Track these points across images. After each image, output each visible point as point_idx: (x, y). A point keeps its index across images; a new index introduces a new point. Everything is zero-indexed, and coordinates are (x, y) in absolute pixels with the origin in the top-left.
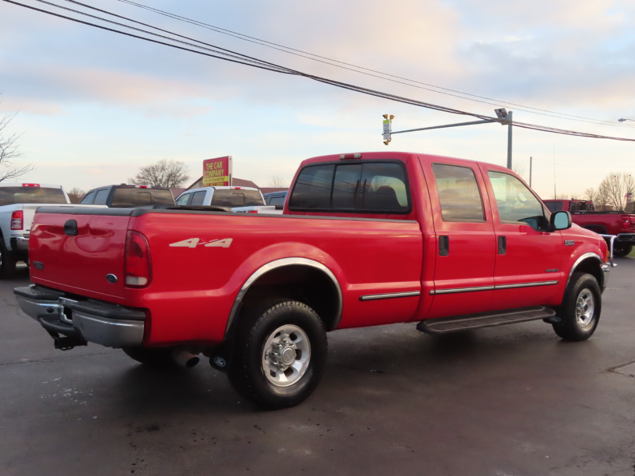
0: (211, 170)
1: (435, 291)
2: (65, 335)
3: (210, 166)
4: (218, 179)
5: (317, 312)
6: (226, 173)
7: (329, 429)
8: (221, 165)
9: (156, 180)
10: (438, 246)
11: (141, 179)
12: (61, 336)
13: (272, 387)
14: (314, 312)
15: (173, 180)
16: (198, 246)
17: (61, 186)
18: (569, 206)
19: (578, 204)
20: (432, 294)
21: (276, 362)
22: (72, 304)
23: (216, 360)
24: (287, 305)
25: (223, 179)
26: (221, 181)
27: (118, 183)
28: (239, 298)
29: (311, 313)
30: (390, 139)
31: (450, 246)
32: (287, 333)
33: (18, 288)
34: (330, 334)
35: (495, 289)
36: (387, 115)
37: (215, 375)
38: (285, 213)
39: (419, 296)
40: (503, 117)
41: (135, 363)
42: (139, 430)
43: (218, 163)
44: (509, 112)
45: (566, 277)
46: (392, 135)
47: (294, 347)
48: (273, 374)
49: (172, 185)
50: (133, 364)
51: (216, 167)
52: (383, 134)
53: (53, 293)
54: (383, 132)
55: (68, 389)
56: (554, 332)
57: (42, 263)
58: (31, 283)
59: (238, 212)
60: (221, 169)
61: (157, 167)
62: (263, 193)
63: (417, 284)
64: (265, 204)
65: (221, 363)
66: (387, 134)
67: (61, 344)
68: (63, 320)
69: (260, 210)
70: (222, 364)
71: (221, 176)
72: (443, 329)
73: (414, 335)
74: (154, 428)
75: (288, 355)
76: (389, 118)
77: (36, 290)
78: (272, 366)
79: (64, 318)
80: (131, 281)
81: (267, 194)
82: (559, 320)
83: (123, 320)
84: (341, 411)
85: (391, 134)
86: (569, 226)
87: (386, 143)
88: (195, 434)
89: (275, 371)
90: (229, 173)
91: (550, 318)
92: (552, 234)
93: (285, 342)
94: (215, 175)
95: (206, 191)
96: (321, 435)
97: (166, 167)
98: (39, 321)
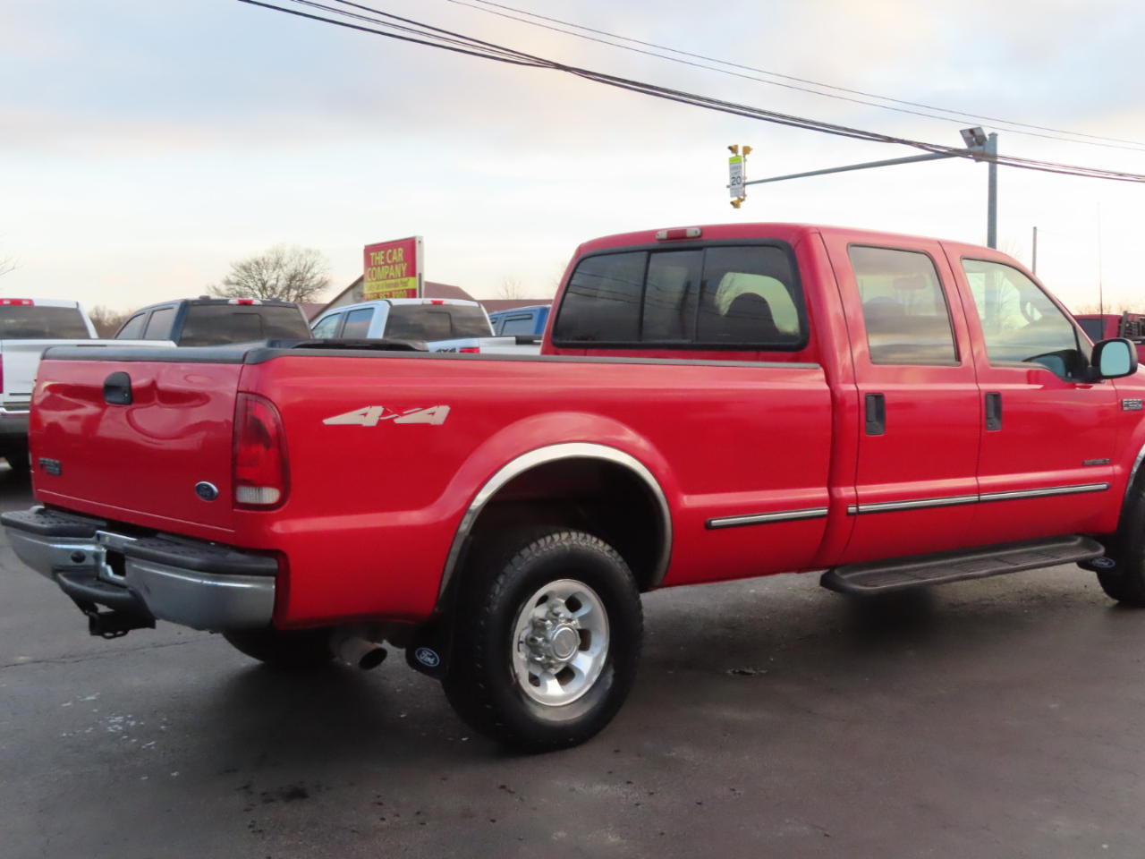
0: (381, 266)
1: (857, 507)
2: (109, 607)
3: (379, 257)
4: (396, 285)
5: (620, 553)
6: (412, 271)
7: (651, 791)
8: (401, 255)
9: (264, 287)
10: (863, 414)
11: (232, 287)
12: (102, 609)
13: (532, 707)
14: (615, 553)
15: (300, 286)
16: (380, 421)
17: (77, 304)
18: (1119, 327)
19: (1138, 323)
20: (853, 514)
21: (540, 656)
22: (126, 545)
23: (420, 653)
24: (560, 539)
25: (405, 284)
26: (401, 287)
27: (194, 295)
28: (465, 526)
29: (610, 556)
30: (744, 195)
31: (888, 414)
32: (560, 596)
33: (10, 513)
34: (645, 598)
35: (979, 502)
36: (736, 146)
37: (411, 684)
38: (544, 352)
39: (825, 520)
40: (979, 146)
41: (247, 662)
42: (268, 799)
43: (395, 251)
44: (990, 135)
45: (1126, 476)
46: (747, 187)
47: (575, 625)
48: (535, 680)
49: (297, 296)
50: (243, 665)
51: (391, 258)
52: (728, 187)
53: (82, 522)
54: (729, 183)
55: (116, 716)
56: (1101, 589)
57: (57, 462)
58: (36, 504)
59: (439, 351)
60: (401, 262)
61: (266, 260)
62: (488, 312)
63: (821, 493)
64: (494, 334)
65: (429, 659)
66: (737, 186)
67: (101, 626)
68: (105, 577)
69: (485, 346)
70: (431, 661)
71: (402, 277)
72: (876, 586)
73: (810, 596)
74: (297, 794)
75: (563, 642)
76: (740, 152)
77: (45, 517)
78: (532, 665)
79: (107, 573)
80: (247, 495)
81: (496, 312)
82: (1111, 564)
83: (233, 576)
84: (674, 754)
85: (745, 184)
86: (1133, 370)
87: (736, 205)
88: (380, 804)
89: (538, 674)
90: (418, 271)
91: (1092, 559)
92: (1096, 387)
93: (557, 615)
94: (388, 275)
95: (372, 308)
96: (637, 805)
97: (285, 261)
98: (55, 579)
